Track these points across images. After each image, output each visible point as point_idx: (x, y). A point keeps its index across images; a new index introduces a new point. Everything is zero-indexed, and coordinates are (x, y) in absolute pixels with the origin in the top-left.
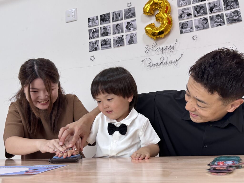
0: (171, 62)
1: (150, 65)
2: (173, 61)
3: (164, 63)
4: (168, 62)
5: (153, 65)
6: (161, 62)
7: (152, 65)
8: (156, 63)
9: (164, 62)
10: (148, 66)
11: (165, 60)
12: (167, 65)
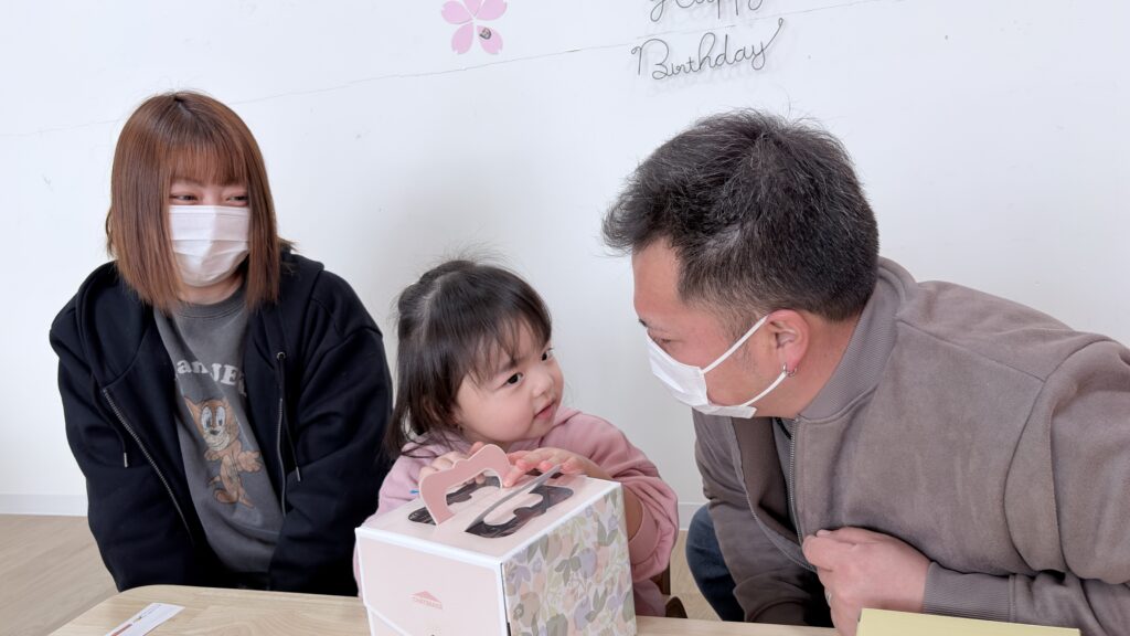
0: (740, 55)
1: (664, 70)
2: (748, 55)
3: (713, 63)
4: (731, 58)
5: (676, 71)
6: (703, 55)
7: (670, 73)
8: (684, 61)
9: (714, 57)
10: (656, 75)
11: (719, 50)
12: (726, 68)
